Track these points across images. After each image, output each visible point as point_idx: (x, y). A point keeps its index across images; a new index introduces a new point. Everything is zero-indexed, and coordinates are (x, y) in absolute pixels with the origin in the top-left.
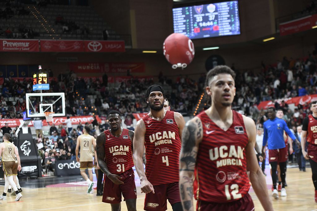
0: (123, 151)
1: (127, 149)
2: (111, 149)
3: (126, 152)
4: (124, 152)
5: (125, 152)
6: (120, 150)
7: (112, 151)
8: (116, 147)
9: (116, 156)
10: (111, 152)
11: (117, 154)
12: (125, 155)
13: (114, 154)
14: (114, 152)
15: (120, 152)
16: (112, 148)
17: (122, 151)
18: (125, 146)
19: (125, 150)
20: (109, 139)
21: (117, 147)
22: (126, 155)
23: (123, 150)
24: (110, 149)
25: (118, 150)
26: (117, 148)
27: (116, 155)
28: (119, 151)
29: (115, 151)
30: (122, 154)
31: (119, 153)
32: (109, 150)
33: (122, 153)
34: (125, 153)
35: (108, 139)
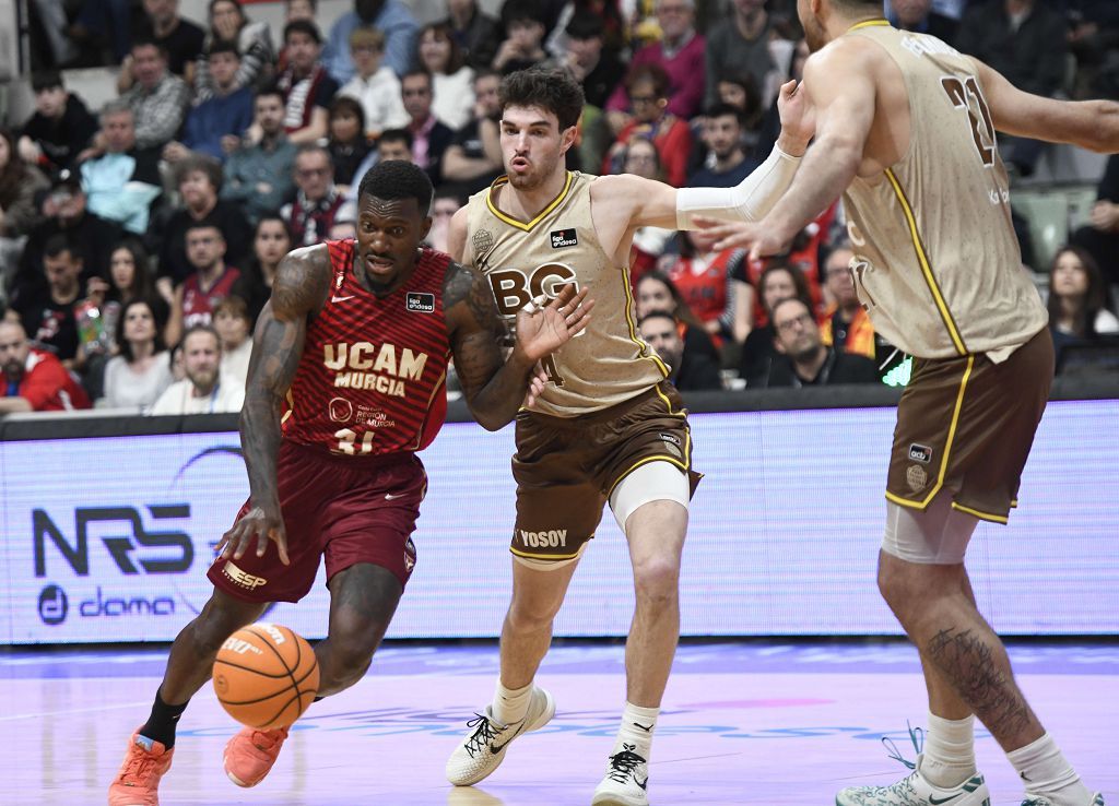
0: (390, 377)
1: (413, 365)
2: (335, 349)
3: (408, 382)
4: (397, 379)
5: (402, 379)
6: (378, 367)
7: (336, 359)
8: (362, 351)
9: (348, 392)
10: (330, 364)
11: (359, 386)
12: (398, 397)
13: (341, 381)
14: (347, 369)
15: (378, 374)
16: (343, 347)
17: (384, 372)
18: (407, 353)
19: (403, 374)
20: (339, 295)
21: (368, 347)
22: (402, 394)
23: (392, 370)
24: (328, 349)
25: (368, 364)
26: (363, 356)
27: (353, 385)
28: (370, 371)
29: (354, 364)
30: (384, 390)
31: (367, 382)
32: (323, 351)
33: (383, 384)
34: (401, 384)
35: (335, 300)
